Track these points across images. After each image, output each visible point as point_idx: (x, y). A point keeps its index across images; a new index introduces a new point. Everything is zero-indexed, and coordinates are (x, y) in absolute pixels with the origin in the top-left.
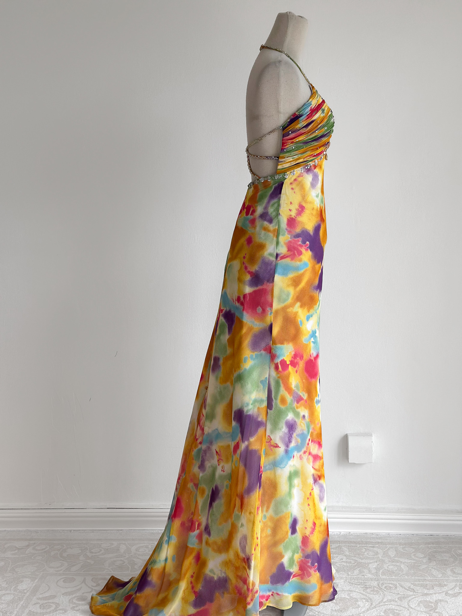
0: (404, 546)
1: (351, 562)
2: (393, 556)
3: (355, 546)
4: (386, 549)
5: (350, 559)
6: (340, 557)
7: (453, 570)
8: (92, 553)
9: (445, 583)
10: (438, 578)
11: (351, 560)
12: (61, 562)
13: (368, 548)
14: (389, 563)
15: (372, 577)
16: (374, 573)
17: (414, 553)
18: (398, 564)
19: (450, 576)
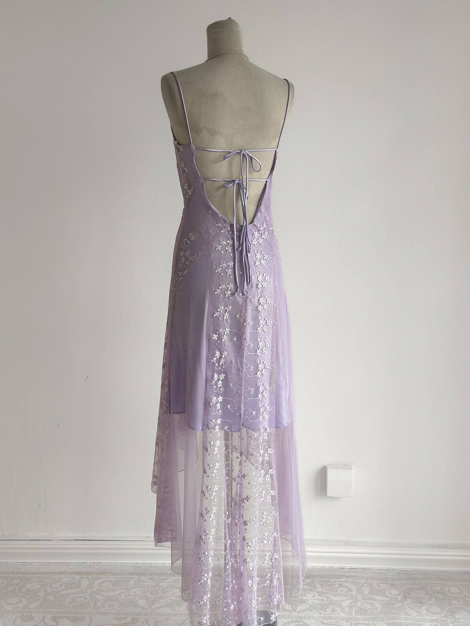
0: (378, 582)
1: (322, 600)
3: (328, 581)
4: (360, 585)
5: (323, 596)
7: (428, 609)
8: (53, 588)
9: (420, 623)
11: (324, 598)
15: (345, 616)
16: (347, 612)
17: (389, 590)
18: (372, 602)
19: (425, 615)
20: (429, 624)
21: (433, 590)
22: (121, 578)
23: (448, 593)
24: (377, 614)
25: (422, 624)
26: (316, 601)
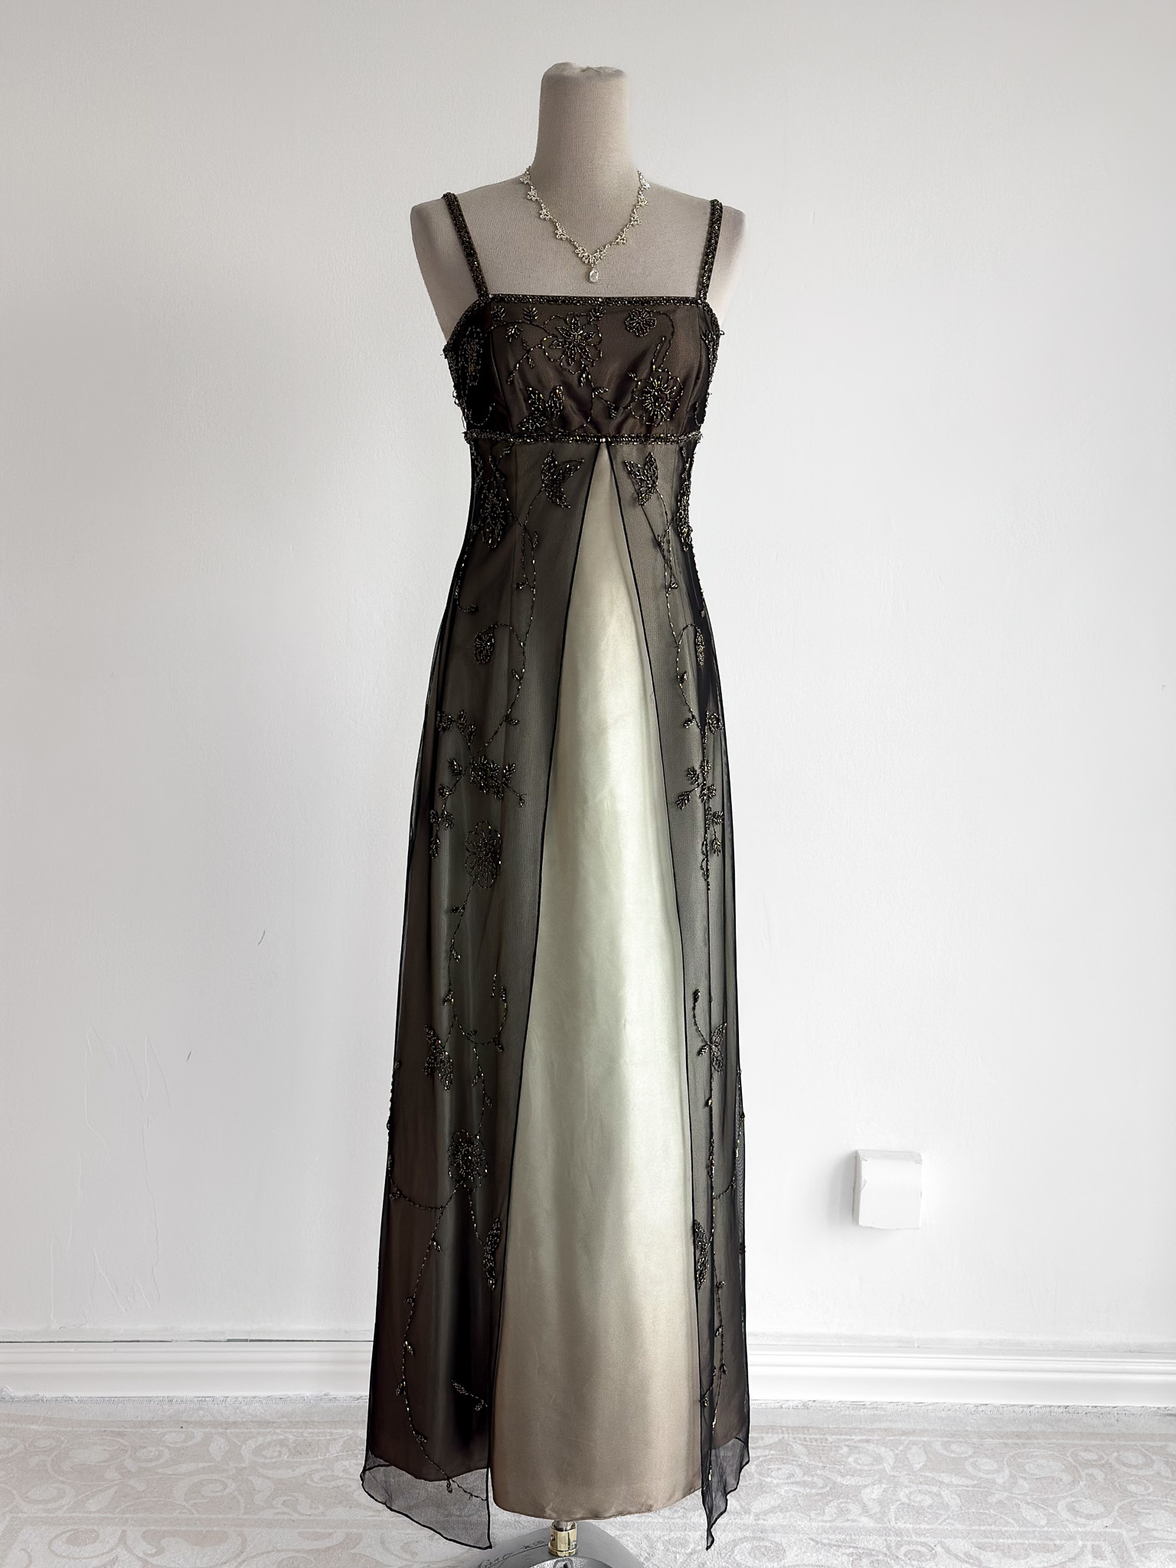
0: (945, 1440)
1: (813, 1485)
2: (918, 1466)
3: (821, 1439)
4: (901, 1448)
5: (813, 1476)
6: (786, 1469)
7: (1074, 1506)
8: (139, 1460)
9: (1058, 1542)
10: (1038, 1529)
11: (817, 1480)
12: (56, 1485)
13: (856, 1445)
14: (911, 1484)
15: (872, 1525)
16: (875, 1514)
17: (971, 1460)
18: (935, 1489)
19: (1068, 1523)
20: (1080, 1543)
21: (1080, 1458)
22: (310, 1433)
23: (1117, 1466)
24: (949, 1521)
25: (1062, 1545)
26: (795, 1488)
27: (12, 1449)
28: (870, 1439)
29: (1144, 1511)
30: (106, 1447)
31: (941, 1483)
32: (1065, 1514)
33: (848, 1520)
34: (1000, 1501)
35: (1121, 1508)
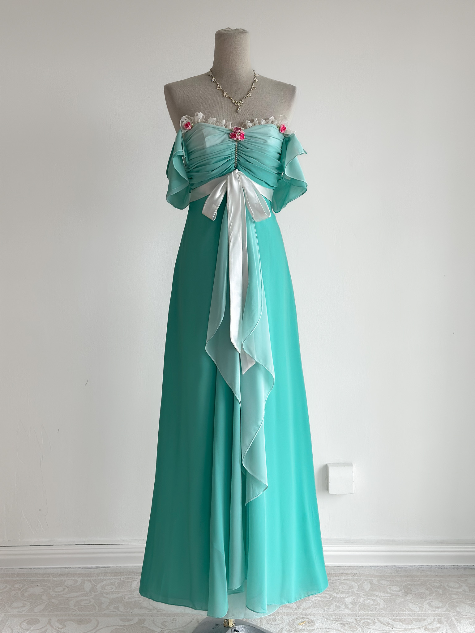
2: (368, 590)
7: (430, 603)
8: (56, 592)
9: (424, 618)
10: (416, 612)
12: (23, 602)
13: (342, 581)
14: (365, 597)
19: (427, 610)
20: (433, 618)
21: (433, 585)
23: (447, 587)
24: (380, 610)
25: (426, 618)
26: (319, 599)
27: (4, 588)
28: (348, 579)
29: (458, 605)
30: (42, 587)
31: (377, 596)
32: (427, 607)
33: (340, 611)
34: (400, 603)
35: (449, 603)
